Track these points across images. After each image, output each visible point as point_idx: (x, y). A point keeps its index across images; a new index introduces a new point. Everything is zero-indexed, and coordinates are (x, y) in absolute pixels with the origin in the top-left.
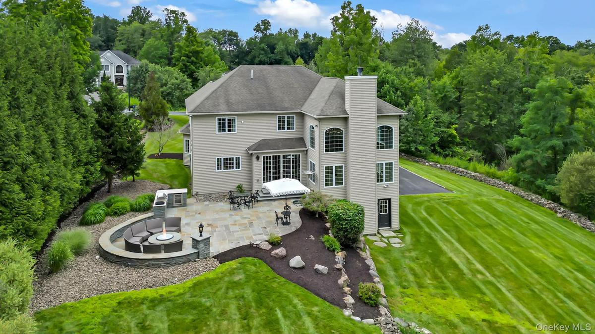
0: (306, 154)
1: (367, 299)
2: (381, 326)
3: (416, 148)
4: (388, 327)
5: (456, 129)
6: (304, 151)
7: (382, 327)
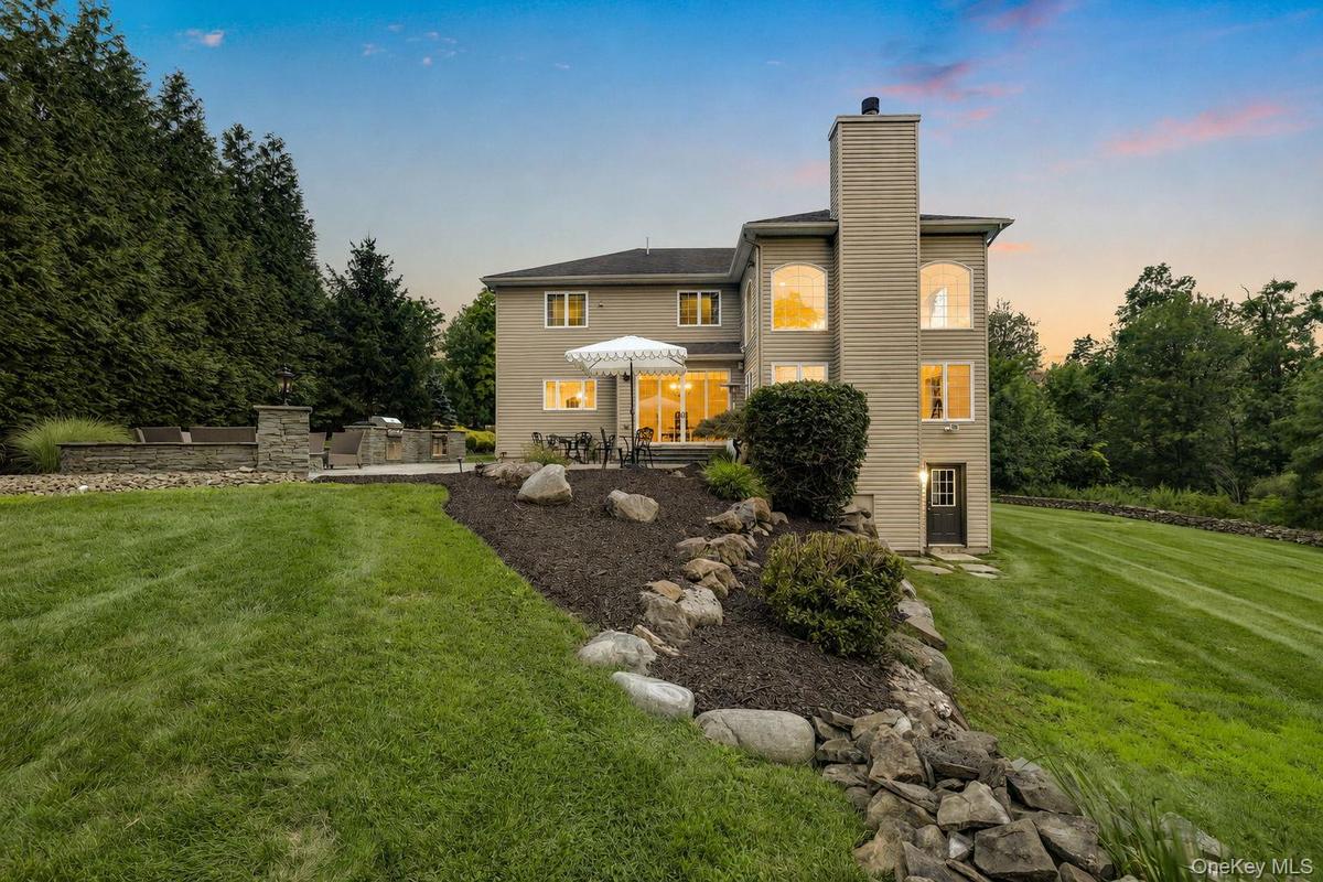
0: (742, 371)
1: (803, 603)
2: (874, 788)
3: (1017, 473)
4: (956, 809)
5: (1101, 450)
6: (737, 362)
7: (885, 801)
